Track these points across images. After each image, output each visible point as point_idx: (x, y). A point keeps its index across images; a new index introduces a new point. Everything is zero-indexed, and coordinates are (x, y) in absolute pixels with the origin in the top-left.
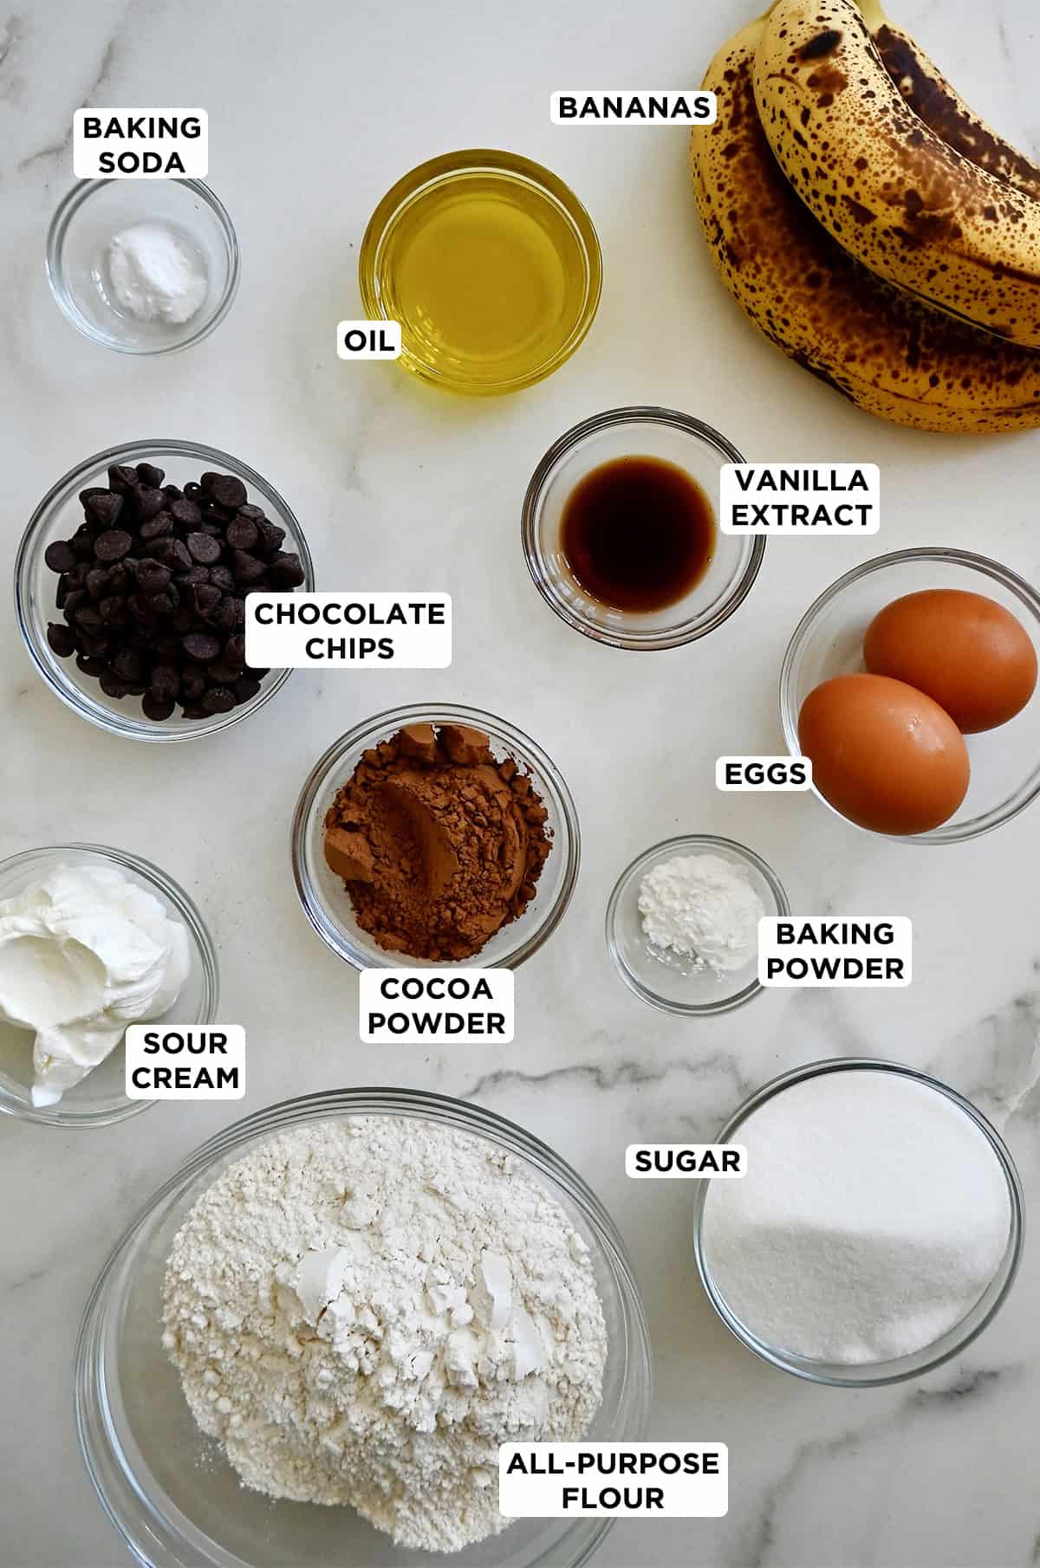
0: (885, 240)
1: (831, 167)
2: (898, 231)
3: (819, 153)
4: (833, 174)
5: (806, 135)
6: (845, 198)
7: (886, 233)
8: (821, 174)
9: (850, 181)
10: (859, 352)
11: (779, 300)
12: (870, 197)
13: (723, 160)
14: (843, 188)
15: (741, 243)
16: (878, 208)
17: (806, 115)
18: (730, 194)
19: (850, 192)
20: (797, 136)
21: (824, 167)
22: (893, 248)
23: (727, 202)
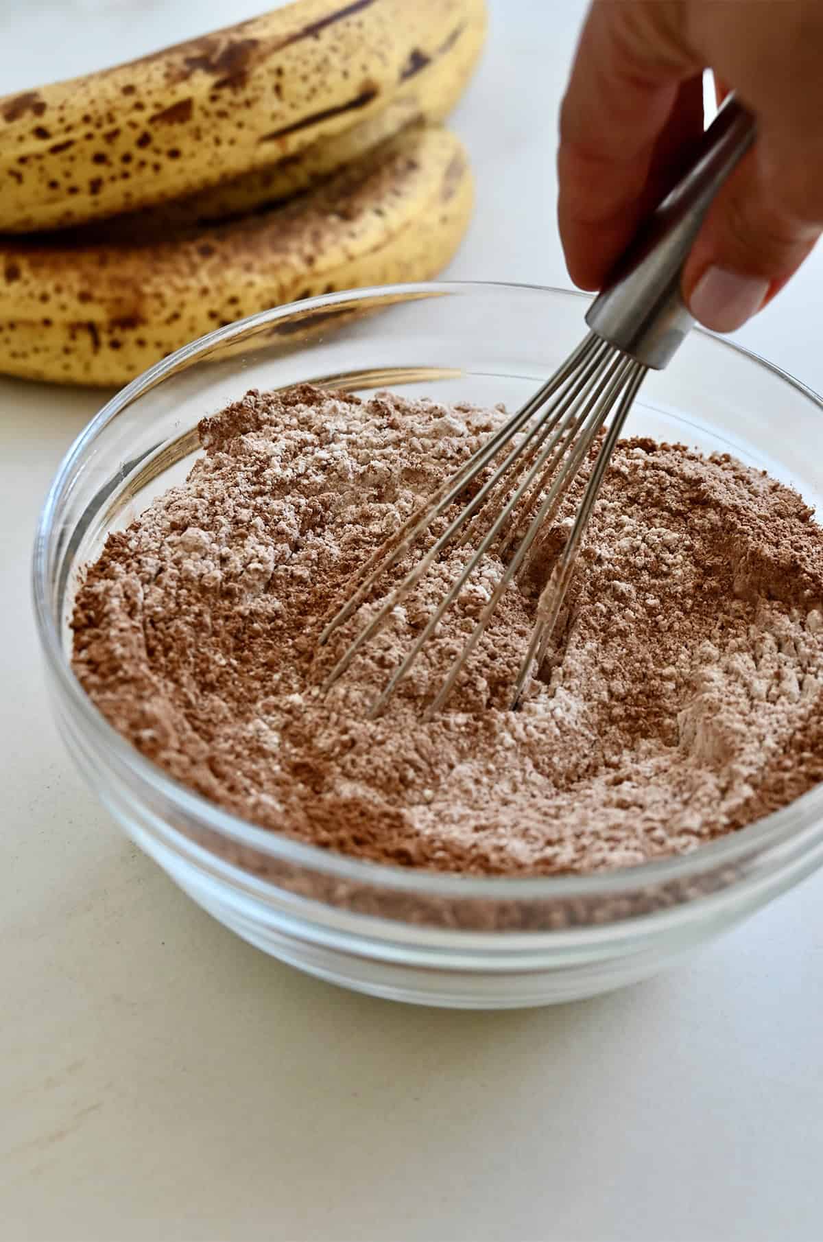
0: (219, 106)
1: (111, 119)
2: (219, 86)
3: (89, 128)
4: (121, 121)
5: (59, 139)
6: (153, 120)
7: (214, 99)
8: (112, 137)
9: (139, 106)
10: (308, 249)
11: (205, 292)
12: (168, 94)
13: (16, 285)
14: (141, 117)
15: (118, 301)
16: (183, 91)
17: (41, 133)
18: (58, 290)
19: (150, 111)
20: (56, 150)
21: (107, 128)
22: (231, 104)
23: (65, 298)
